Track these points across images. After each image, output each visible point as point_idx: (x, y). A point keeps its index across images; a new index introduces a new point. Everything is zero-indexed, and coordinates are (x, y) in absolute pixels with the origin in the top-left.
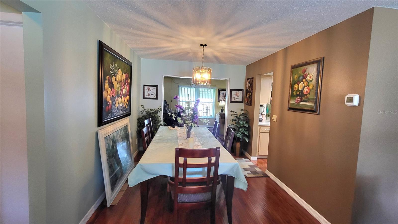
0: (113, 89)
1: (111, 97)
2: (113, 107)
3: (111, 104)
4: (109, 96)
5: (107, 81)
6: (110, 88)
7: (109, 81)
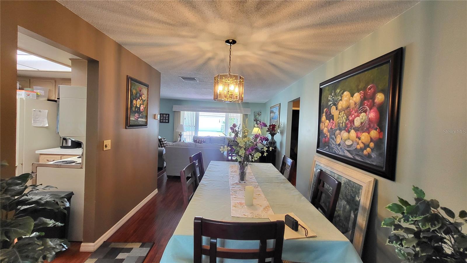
0: (331, 121)
1: (328, 130)
2: (332, 141)
3: (329, 136)
4: (326, 128)
5: (324, 114)
6: (328, 120)
7: (326, 113)
